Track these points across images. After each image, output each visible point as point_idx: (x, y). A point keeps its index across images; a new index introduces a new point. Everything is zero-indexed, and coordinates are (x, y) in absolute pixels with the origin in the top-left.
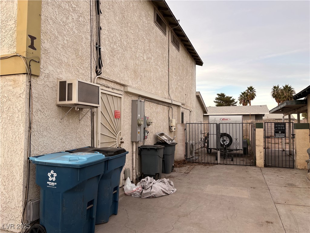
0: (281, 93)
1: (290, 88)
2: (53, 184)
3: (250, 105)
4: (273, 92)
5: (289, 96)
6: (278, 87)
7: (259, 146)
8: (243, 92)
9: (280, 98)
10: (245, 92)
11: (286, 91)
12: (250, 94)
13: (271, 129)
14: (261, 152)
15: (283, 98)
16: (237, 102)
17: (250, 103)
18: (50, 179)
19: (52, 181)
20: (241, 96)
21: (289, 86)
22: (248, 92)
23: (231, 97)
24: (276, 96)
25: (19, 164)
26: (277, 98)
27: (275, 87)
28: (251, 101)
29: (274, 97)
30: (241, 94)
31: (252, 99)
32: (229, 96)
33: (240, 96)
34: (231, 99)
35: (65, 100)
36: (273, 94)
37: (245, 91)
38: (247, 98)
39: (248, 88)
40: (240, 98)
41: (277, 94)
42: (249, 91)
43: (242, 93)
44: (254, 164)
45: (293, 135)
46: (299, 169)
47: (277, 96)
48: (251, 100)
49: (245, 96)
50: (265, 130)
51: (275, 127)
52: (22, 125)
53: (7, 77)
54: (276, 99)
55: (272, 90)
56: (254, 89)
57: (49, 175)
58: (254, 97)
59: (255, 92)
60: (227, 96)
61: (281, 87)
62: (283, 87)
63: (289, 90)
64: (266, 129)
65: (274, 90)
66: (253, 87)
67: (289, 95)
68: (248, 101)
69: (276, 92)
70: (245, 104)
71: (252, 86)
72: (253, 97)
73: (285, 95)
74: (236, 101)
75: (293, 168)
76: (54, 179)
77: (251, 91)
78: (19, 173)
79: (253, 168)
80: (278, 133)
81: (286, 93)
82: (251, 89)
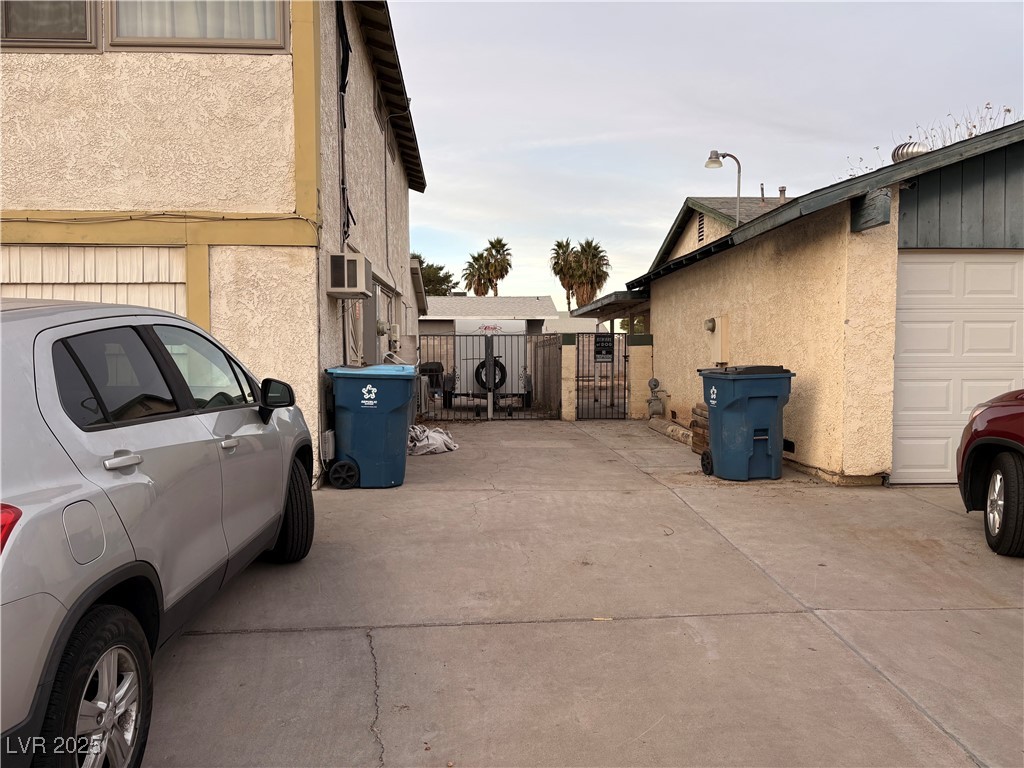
0: (575, 262)
1: (596, 248)
2: (371, 403)
3: (496, 295)
4: (555, 258)
5: (593, 272)
6: (568, 244)
7: (567, 379)
8: (476, 255)
9: (572, 276)
10: (482, 255)
11: (587, 259)
12: (496, 260)
13: (590, 346)
14: (570, 392)
15: (580, 277)
16: (457, 283)
17: (495, 288)
18: (367, 396)
19: (369, 399)
20: (471, 265)
21: (594, 244)
22: (491, 254)
23: (441, 269)
24: (561, 269)
25: (310, 379)
26: (564, 275)
27: (560, 245)
28: (499, 282)
29: (556, 273)
30: (471, 261)
31: (502, 277)
32: (437, 263)
33: (466, 266)
34: (442, 273)
35: (343, 286)
36: (556, 263)
37: (481, 251)
38: (489, 272)
39: (491, 243)
40: (468, 272)
41: (565, 265)
42: (494, 252)
43: (473, 258)
44: (558, 417)
45: (626, 357)
46: (635, 419)
47: (565, 270)
48: (497, 278)
49: (480, 266)
50: (578, 348)
51: (596, 343)
52: (311, 322)
53: (276, 249)
54: (561, 279)
55: (552, 254)
56: (506, 247)
57: (364, 391)
58: (507, 272)
59: (508, 257)
60: (430, 264)
61: (575, 246)
62: (581, 245)
63: (595, 256)
64: (581, 348)
65: (557, 253)
66: (503, 242)
67: (595, 268)
68: (491, 281)
69: (563, 260)
70: (481, 291)
71: (500, 237)
72: (502, 269)
73: (585, 268)
74: (454, 279)
75: (624, 419)
76: (373, 396)
77: (498, 252)
78: (309, 392)
79: (558, 422)
80: (601, 353)
81: (587, 263)
82: (498, 245)
